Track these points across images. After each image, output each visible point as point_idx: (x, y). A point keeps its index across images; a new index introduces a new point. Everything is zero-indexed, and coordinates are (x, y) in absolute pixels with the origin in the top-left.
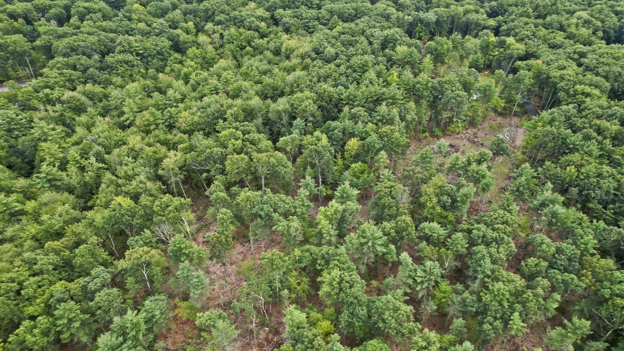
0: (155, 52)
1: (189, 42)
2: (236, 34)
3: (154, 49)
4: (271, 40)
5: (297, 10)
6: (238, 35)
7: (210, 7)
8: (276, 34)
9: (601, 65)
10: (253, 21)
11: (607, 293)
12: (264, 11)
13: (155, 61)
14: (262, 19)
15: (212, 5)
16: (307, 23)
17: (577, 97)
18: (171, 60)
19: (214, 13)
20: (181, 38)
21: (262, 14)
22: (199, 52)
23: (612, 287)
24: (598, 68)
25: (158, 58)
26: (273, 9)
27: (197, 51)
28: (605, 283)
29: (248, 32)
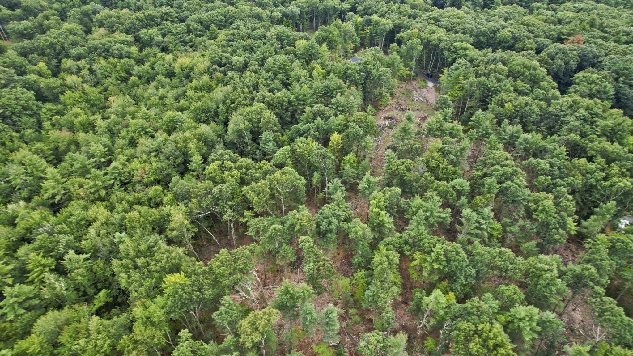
0: (19, 108)
1: (58, 87)
2: (109, 65)
3: (17, 104)
4: (154, 64)
5: (161, 27)
6: (111, 66)
7: (55, 41)
8: (155, 56)
9: (455, 25)
10: (121, 48)
11: (593, 181)
12: (124, 34)
13: (24, 118)
14: (129, 44)
15: (55, 38)
16: (181, 37)
17: (459, 52)
18: (45, 113)
19: (63, 48)
20: (42, 85)
21: (125, 38)
22: (79, 96)
23: (593, 176)
24: (454, 27)
25: (26, 114)
26: (133, 30)
27: (73, 95)
28: (587, 175)
29: (122, 61)
